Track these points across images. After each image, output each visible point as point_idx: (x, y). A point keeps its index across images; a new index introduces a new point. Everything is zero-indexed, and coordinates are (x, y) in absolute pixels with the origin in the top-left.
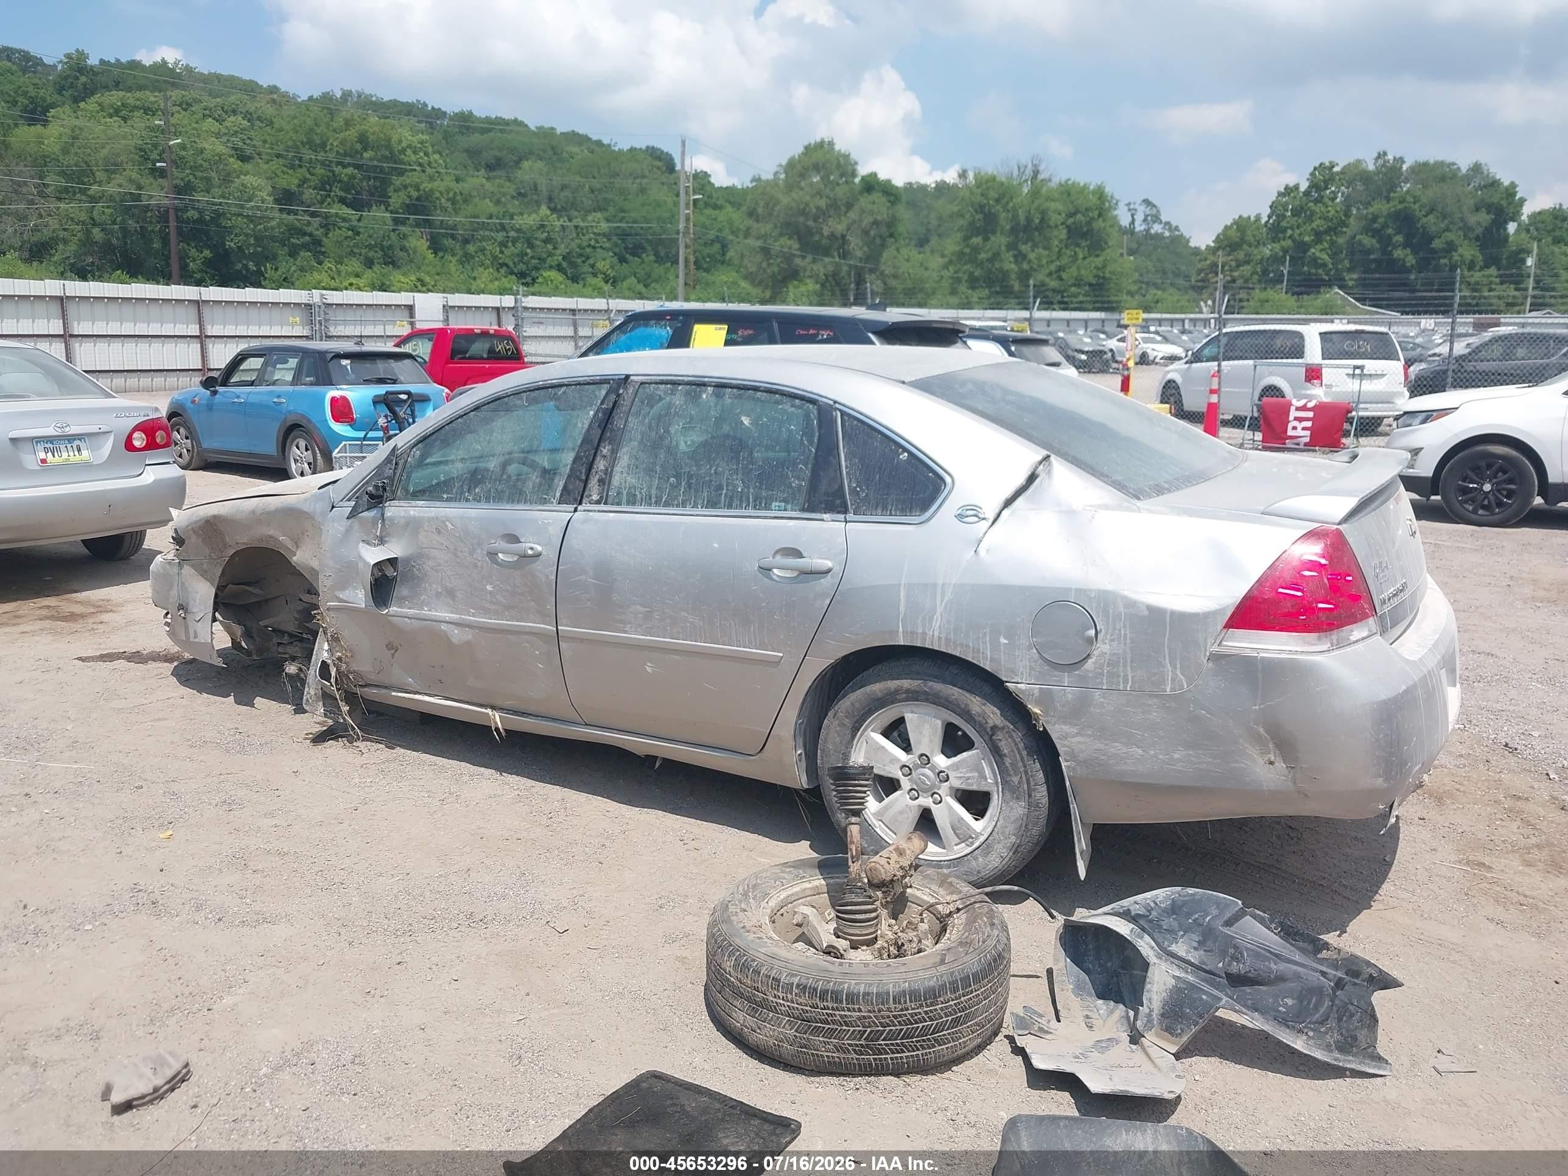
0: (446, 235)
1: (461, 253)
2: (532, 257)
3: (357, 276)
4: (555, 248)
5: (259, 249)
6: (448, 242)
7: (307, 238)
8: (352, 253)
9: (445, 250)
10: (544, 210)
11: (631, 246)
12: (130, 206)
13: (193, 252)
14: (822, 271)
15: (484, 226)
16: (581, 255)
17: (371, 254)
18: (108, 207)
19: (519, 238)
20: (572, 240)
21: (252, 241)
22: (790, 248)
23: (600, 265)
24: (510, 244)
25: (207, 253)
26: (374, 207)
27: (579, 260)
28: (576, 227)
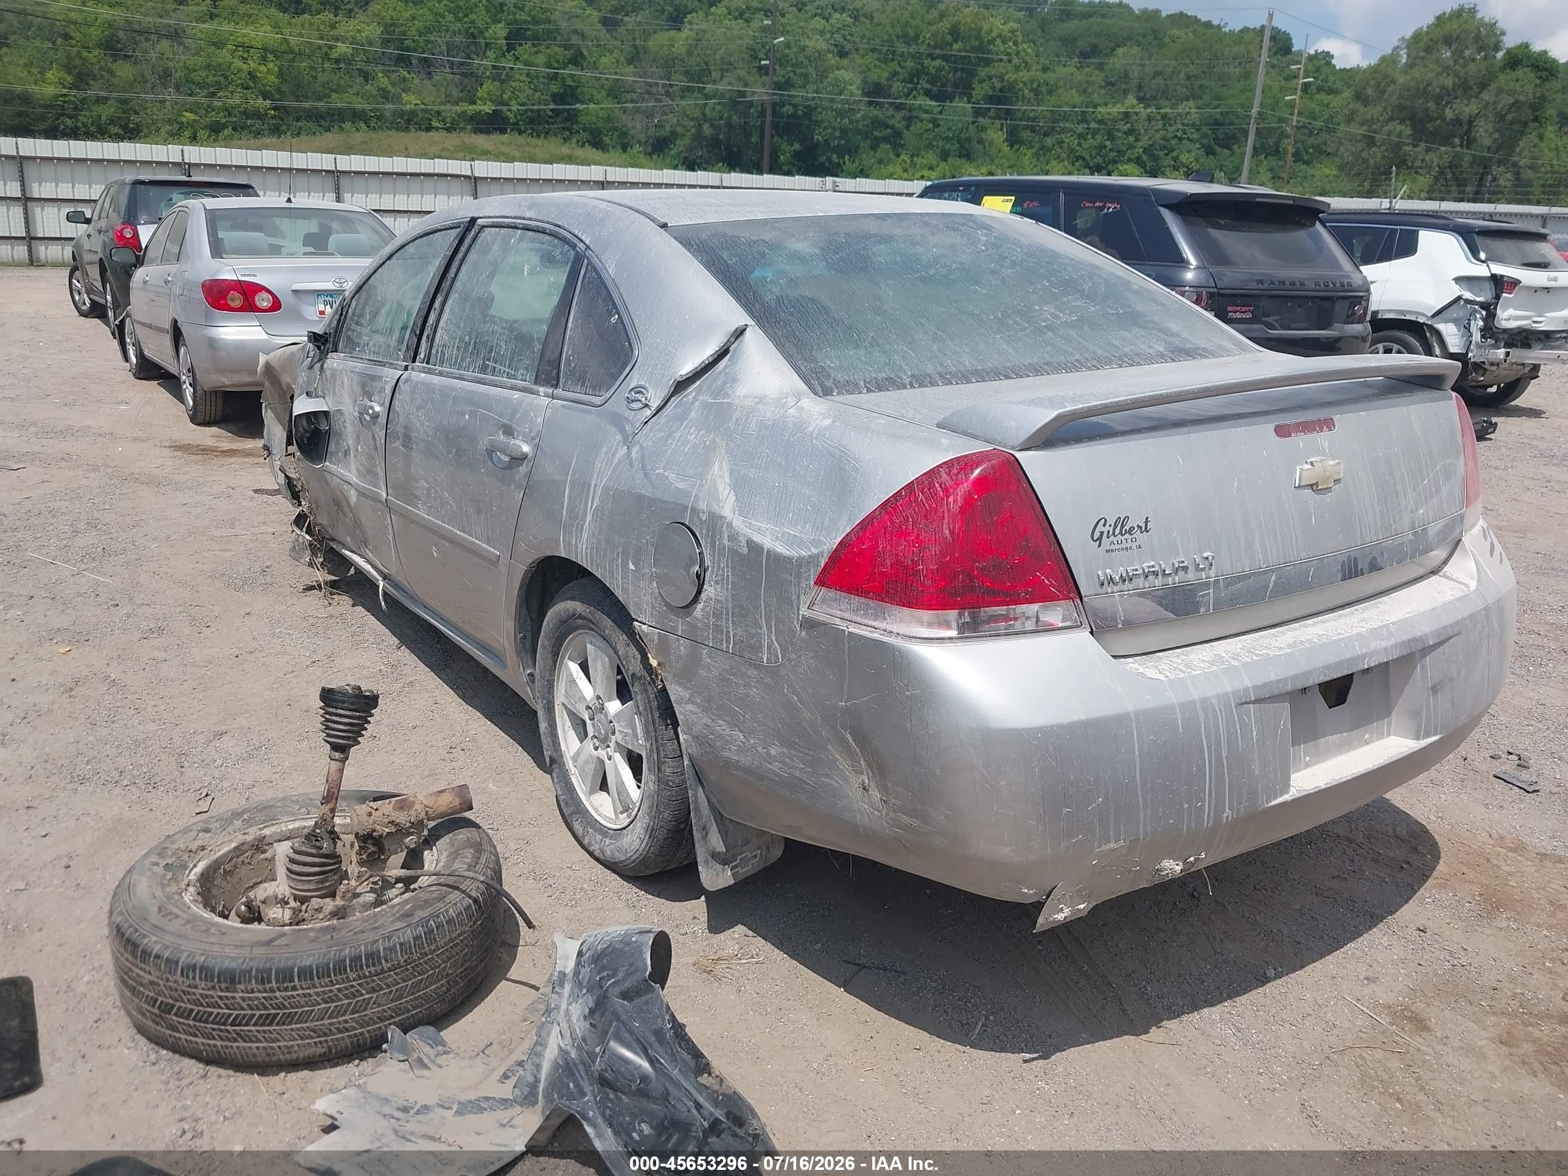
0: (1026, 128)
1: (1038, 146)
2: (1111, 150)
3: (931, 168)
4: (1137, 140)
5: (843, 142)
6: (1026, 135)
7: (889, 131)
8: (930, 146)
9: (1021, 142)
10: (1131, 100)
11: (1222, 137)
12: (736, 102)
13: (784, 146)
14: (1436, 161)
15: (1066, 117)
16: (1165, 147)
17: (948, 146)
18: (719, 104)
19: (1099, 130)
20: (1157, 131)
21: (837, 134)
22: (1400, 135)
23: (1184, 158)
24: (1089, 136)
25: (797, 146)
26: (957, 100)
27: (1162, 153)
28: (1164, 117)
